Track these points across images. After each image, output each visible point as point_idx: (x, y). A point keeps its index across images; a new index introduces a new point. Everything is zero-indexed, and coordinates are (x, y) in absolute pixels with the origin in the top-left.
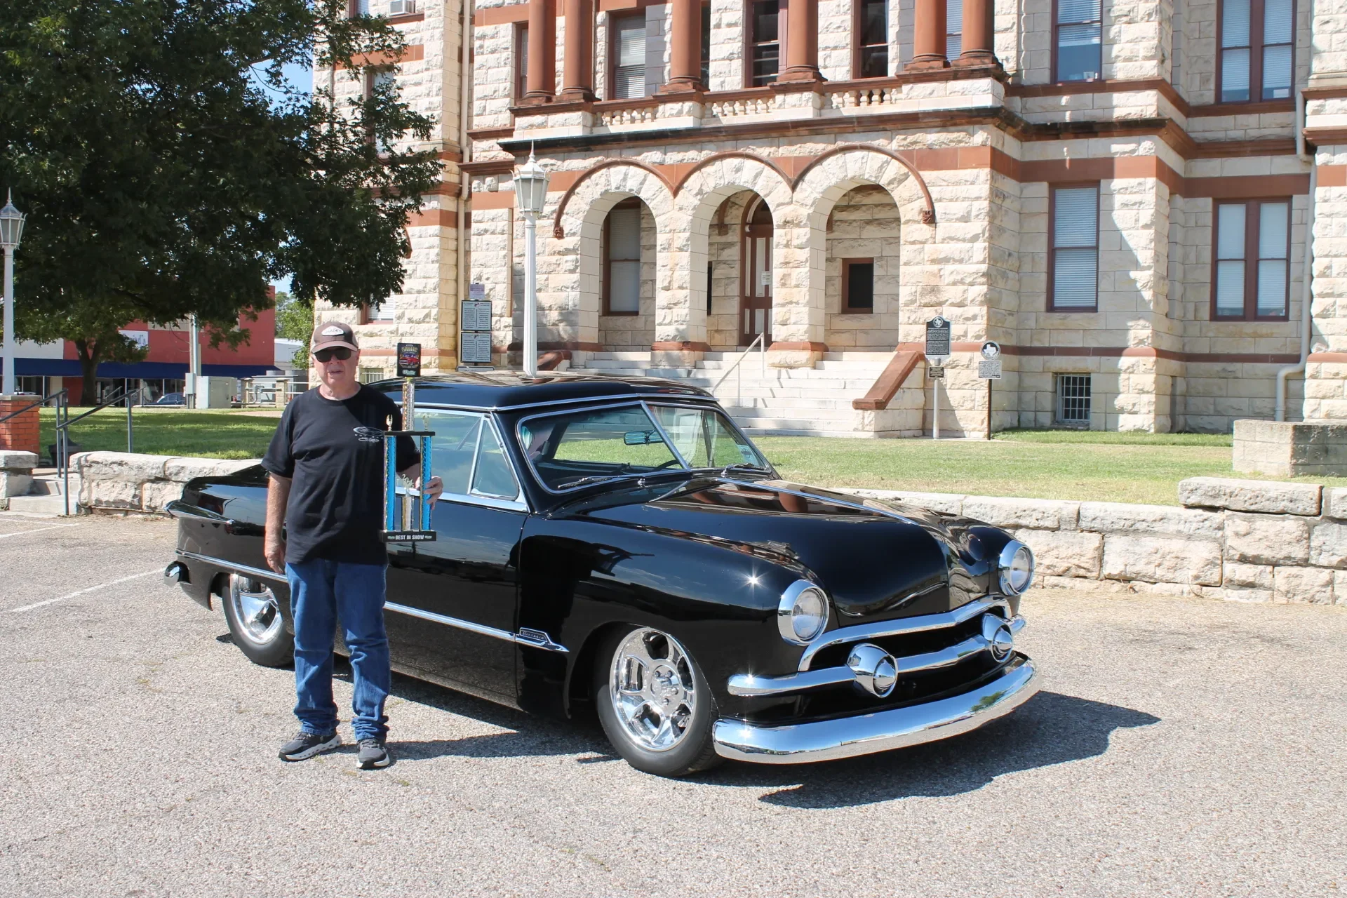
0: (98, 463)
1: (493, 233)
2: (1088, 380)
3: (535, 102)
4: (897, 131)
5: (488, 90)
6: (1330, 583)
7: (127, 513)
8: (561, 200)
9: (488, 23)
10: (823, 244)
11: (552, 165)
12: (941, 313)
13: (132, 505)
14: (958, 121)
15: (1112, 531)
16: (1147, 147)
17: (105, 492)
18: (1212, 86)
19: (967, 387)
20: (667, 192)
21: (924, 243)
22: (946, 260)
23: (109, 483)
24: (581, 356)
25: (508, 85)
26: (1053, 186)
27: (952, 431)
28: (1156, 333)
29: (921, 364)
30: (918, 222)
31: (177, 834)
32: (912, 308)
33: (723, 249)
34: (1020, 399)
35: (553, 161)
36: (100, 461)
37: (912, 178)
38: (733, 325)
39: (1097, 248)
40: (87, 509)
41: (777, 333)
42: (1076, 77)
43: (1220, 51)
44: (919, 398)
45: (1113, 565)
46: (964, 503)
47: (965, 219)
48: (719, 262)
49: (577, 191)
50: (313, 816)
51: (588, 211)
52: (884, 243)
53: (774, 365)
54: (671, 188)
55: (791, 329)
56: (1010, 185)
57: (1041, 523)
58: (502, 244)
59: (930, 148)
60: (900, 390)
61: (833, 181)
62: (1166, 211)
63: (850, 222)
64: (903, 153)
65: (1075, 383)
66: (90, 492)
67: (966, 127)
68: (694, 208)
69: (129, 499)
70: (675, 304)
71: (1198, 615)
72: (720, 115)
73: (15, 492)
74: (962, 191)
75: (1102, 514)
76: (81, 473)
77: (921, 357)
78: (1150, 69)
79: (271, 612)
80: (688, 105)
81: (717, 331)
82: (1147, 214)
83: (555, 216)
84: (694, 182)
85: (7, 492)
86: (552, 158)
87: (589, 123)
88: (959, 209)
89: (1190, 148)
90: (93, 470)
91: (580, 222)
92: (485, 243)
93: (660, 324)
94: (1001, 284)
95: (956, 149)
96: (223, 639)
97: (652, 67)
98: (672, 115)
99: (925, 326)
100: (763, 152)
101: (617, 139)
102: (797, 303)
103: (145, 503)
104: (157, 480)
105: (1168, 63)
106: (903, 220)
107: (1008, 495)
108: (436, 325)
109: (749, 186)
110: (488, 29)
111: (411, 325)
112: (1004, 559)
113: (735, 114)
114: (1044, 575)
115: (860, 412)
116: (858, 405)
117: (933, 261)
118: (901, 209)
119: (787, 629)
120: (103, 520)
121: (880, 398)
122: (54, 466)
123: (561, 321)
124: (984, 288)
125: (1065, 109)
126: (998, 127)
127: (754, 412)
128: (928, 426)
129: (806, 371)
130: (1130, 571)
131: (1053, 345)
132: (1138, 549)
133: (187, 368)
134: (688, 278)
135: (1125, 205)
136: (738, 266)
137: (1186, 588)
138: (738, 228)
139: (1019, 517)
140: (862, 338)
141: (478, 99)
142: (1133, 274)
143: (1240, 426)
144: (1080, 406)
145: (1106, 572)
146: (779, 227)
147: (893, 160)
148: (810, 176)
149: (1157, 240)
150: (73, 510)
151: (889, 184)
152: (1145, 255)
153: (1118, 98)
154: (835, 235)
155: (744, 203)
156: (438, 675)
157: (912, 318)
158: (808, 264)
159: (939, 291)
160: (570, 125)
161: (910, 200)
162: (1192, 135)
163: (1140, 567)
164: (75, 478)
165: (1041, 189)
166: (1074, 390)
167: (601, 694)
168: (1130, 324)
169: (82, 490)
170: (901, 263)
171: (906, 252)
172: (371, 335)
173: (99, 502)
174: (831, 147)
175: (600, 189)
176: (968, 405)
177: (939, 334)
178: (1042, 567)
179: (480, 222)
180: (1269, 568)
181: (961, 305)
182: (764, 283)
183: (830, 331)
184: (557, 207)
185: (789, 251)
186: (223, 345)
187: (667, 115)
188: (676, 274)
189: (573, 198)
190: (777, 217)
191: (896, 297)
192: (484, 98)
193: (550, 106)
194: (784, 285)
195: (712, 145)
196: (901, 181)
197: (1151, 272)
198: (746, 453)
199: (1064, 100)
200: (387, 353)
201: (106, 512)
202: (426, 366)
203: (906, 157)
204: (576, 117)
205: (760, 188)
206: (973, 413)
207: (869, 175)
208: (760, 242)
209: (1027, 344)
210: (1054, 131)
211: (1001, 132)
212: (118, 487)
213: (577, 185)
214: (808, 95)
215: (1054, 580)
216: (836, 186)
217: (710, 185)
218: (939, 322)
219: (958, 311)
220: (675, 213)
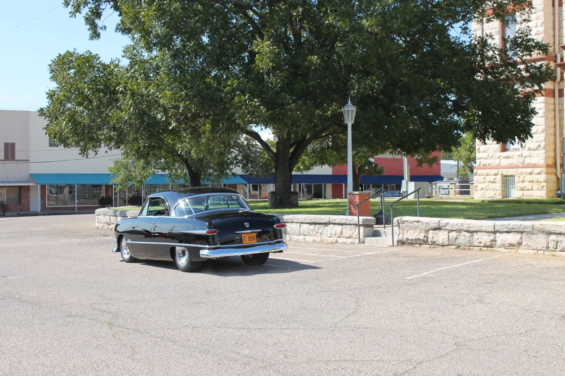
0: (407, 221)
7: (421, 244)
13: (423, 241)
17: (411, 235)
23: (412, 231)
36: (408, 220)
40: (402, 243)
66: (403, 235)
69: (422, 238)
73: (367, 235)
76: (399, 226)
85: (363, 235)
90: (404, 225)
103: (429, 240)
104: (436, 229)
108: (544, 151)
111: (530, 151)
120: (409, 248)
150: (395, 243)
164: (396, 229)
169: (400, 234)
172: (508, 158)
173: (407, 239)
200: (517, 167)
201: (411, 244)
202: (539, 174)
212: (417, 232)
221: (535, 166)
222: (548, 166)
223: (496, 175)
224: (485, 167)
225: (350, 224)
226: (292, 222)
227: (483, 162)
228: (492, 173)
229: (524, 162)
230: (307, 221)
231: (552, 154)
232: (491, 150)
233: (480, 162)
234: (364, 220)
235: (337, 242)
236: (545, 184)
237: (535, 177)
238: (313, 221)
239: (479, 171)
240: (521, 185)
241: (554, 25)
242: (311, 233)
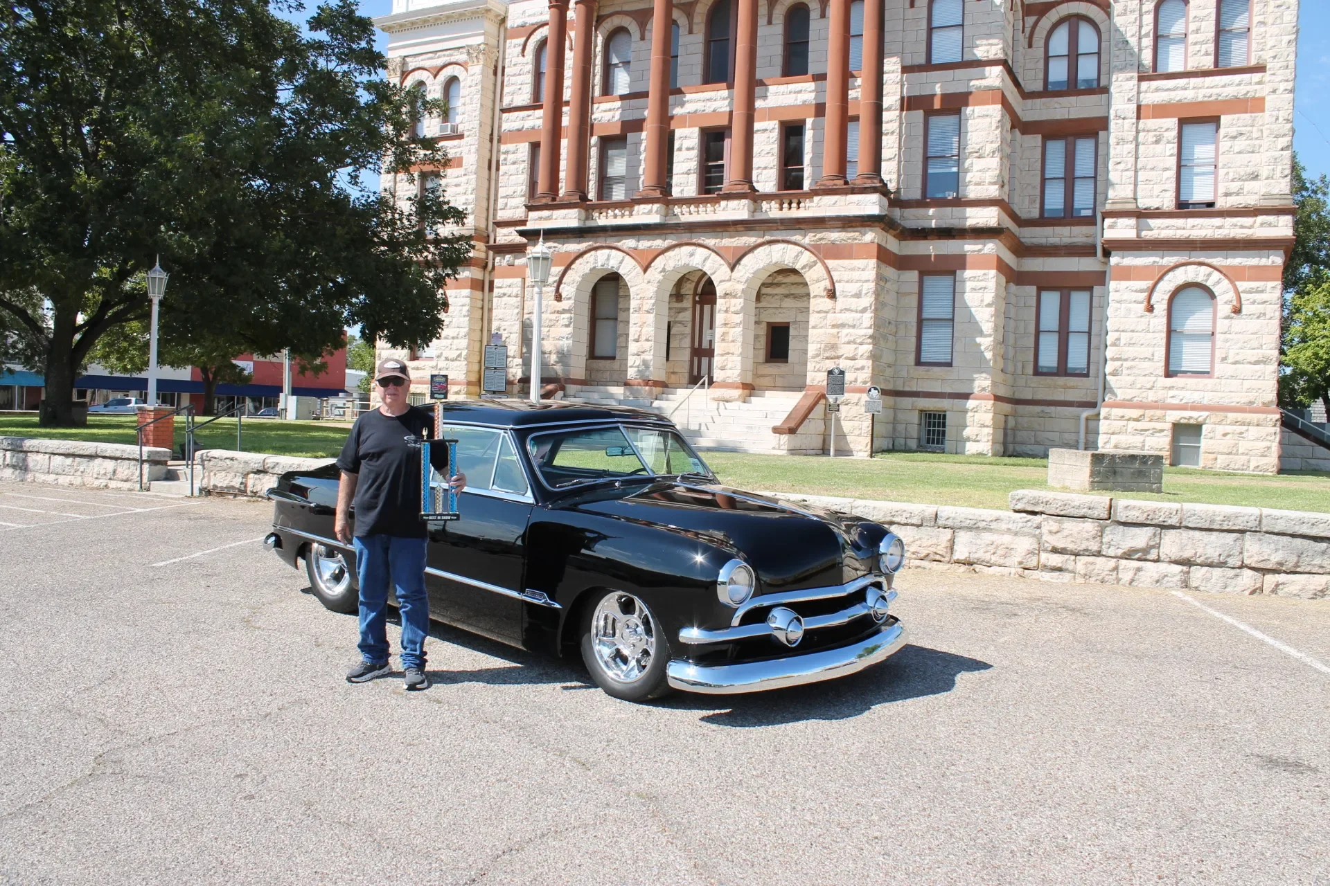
0: (216, 458)
1: (510, 296)
2: (945, 416)
3: (544, 201)
4: (809, 230)
5: (510, 191)
6: (1116, 569)
7: (235, 496)
8: (560, 273)
9: (511, 142)
10: (753, 312)
11: (555, 247)
12: (839, 364)
13: (240, 490)
14: (854, 224)
15: (960, 528)
16: (990, 247)
17: (221, 480)
18: (1038, 206)
19: (856, 419)
20: (639, 270)
22: (843, 326)
23: (223, 474)
24: (572, 388)
25: (524, 187)
26: (922, 274)
27: (843, 451)
28: (994, 383)
29: (823, 401)
30: (823, 297)
31: (271, 734)
32: (817, 359)
33: (679, 313)
34: (894, 429)
35: (556, 245)
36: (217, 456)
37: (819, 264)
38: (684, 369)
39: (953, 320)
40: (207, 492)
41: (718, 375)
42: (940, 195)
43: (1044, 180)
44: (820, 427)
45: (961, 553)
46: (853, 505)
47: (858, 295)
48: (676, 322)
49: (573, 266)
50: (371, 724)
51: (581, 282)
52: (798, 311)
53: (714, 399)
54: (641, 266)
55: (728, 373)
56: (890, 272)
57: (909, 521)
58: (516, 305)
59: (833, 243)
60: (807, 421)
61: (762, 265)
62: (1004, 294)
63: (773, 296)
64: (812, 246)
65: (935, 418)
66: (209, 479)
67: (859, 229)
68: (659, 282)
69: (238, 486)
70: (643, 352)
71: (1020, 591)
72: (679, 214)
73: (156, 478)
74: (856, 275)
75: (953, 515)
76: (203, 465)
77: (823, 396)
78: (993, 192)
79: (342, 572)
80: (656, 206)
81: (673, 373)
82: (989, 297)
83: (555, 284)
84: (659, 263)
85: (149, 478)
86: (556, 242)
87: (583, 216)
88: (853, 288)
89: (1021, 250)
90: (211, 463)
91: (574, 289)
92: (503, 303)
93: (631, 367)
94: (882, 343)
95: (852, 244)
96: (305, 591)
97: (630, 178)
98: (644, 213)
99: (826, 374)
100: (711, 242)
101: (604, 230)
102: (733, 354)
103: (249, 489)
104: (258, 472)
105: (1006, 187)
106: (812, 295)
107: (885, 500)
108: (466, 362)
109: (700, 267)
110: (511, 147)
111: (447, 362)
112: (883, 547)
113: (690, 213)
114: (910, 559)
115: (777, 435)
116: (776, 430)
117: (834, 326)
118: (811, 288)
119: (724, 595)
120: (218, 500)
121: (792, 425)
122: (184, 459)
123: (557, 362)
124: (870, 347)
125: (931, 218)
126: (883, 229)
127: (698, 434)
128: (826, 447)
129: (738, 404)
130: (973, 557)
131: (919, 390)
132: (978, 541)
133: (281, 390)
134: (652, 333)
135: (974, 289)
136: (690, 325)
137: (1013, 571)
138: (690, 298)
139: (893, 516)
140: (779, 382)
141: (502, 197)
142: (978, 340)
143: (1054, 453)
144: (938, 435)
145: (956, 556)
146: (721, 297)
147: (806, 251)
148: (744, 261)
149: (996, 315)
150: (196, 492)
151: (802, 268)
152: (987, 327)
153: (970, 211)
154: (762, 304)
155: (696, 279)
156: (464, 622)
157: (817, 367)
158: (741, 326)
159: (837, 348)
160: (568, 218)
161: (818, 281)
162: (1023, 240)
163: (980, 555)
164: (198, 468)
165: (913, 275)
166: (934, 423)
167: (584, 639)
168: (975, 376)
169: (203, 477)
170: (810, 327)
171: (813, 319)
172: (417, 369)
173: (215, 487)
174: (760, 240)
175: (591, 266)
176: (857, 432)
177: (836, 380)
178: (911, 553)
179: (501, 287)
180: (1073, 557)
181: (853, 359)
182: (709, 338)
183: (756, 375)
184: (557, 278)
185: (729, 315)
186: (309, 374)
187: (641, 213)
188: (645, 330)
189: (570, 272)
190: (720, 290)
191: (805, 351)
192: (506, 197)
193: (555, 205)
194: (723, 340)
195: (672, 236)
196: (811, 267)
197: (992, 339)
198: (695, 464)
199: (931, 211)
201: (221, 494)
202: (458, 393)
203: (815, 249)
204: (574, 212)
205: (707, 269)
206: (860, 439)
207: (788, 262)
208: (707, 308)
209: (901, 389)
210: (924, 234)
211: (885, 234)
212: (230, 476)
213: (572, 262)
214: (744, 202)
215: (918, 563)
216: (764, 269)
217: (670, 266)
218: (836, 371)
219: (851, 363)
220: (644, 285)
221: (453, 382)
222: (469, 383)
225: (128, 459)
226: (38, 452)
230: (61, 451)
231: (476, 367)
234: (150, 453)
235: (106, 486)
238: (71, 451)
242: (67, 470)
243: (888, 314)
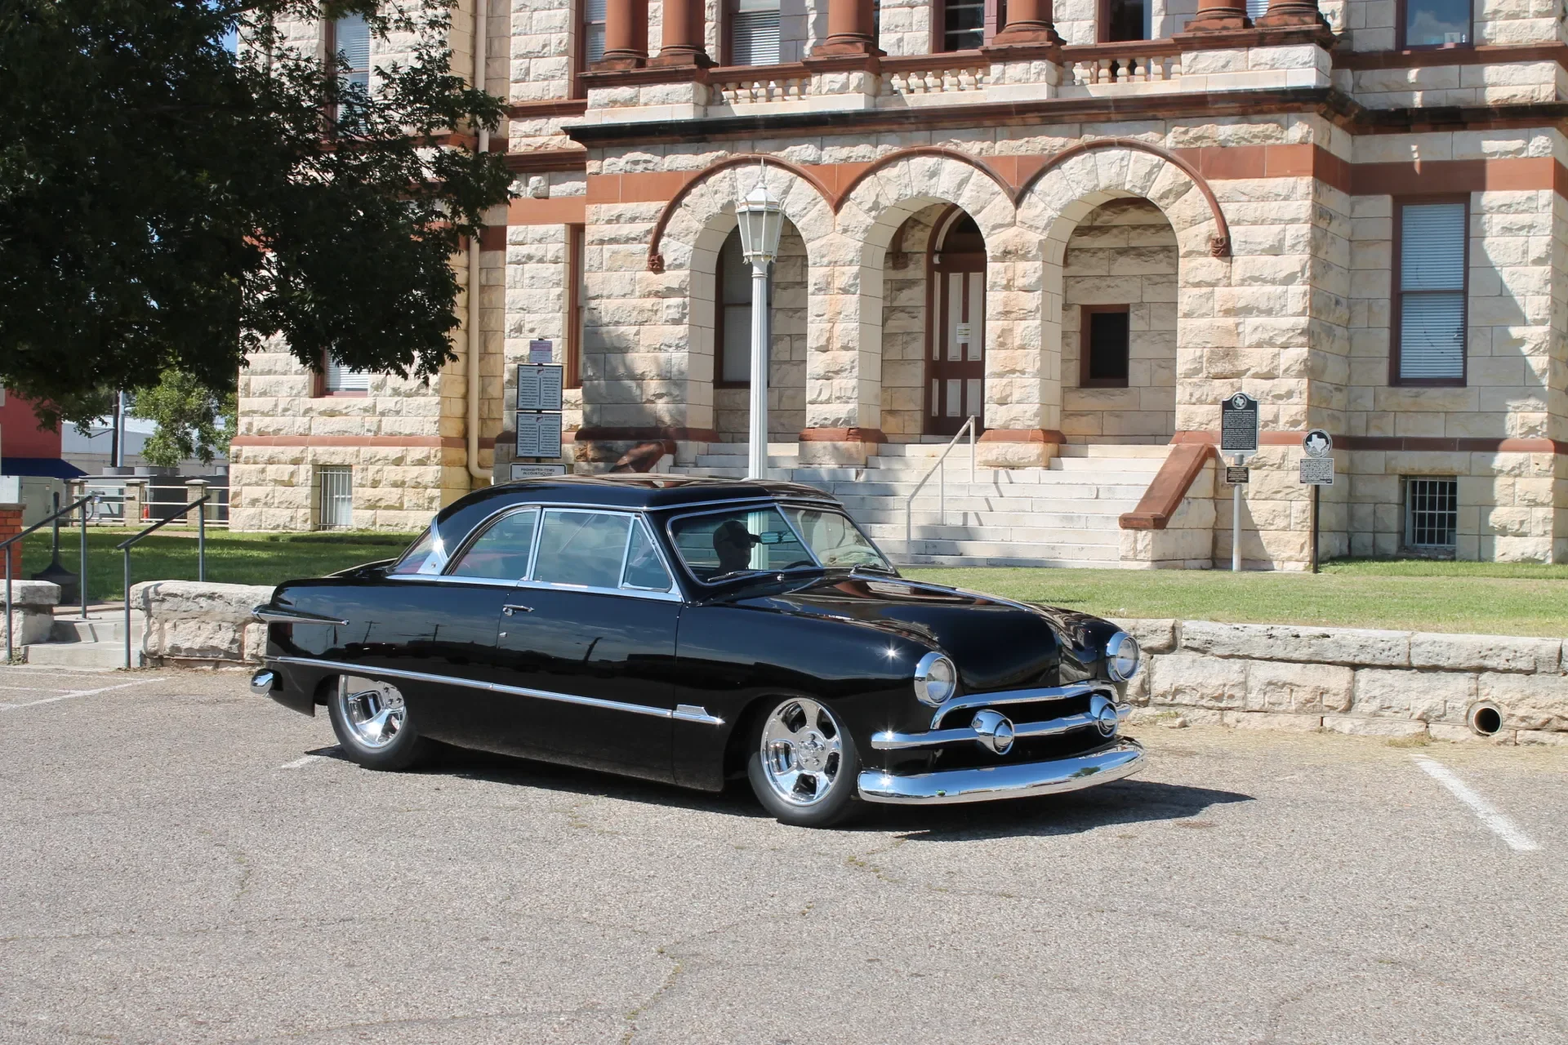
0: (175, 595)
1: (541, 261)
2: (1453, 487)
3: (620, 68)
4: (1175, 120)
5: (534, 44)
7: (217, 664)
8: (659, 215)
10: (1059, 285)
11: (646, 161)
12: (1240, 388)
13: (227, 653)
14: (1265, 107)
16: (1540, 144)
17: (189, 637)
19: (1279, 496)
20: (823, 205)
21: (1213, 285)
22: (1247, 311)
23: (193, 624)
24: (690, 449)
25: (566, 35)
26: (1399, 203)
27: (1256, 562)
28: (1553, 417)
29: (1210, 463)
30: (1205, 254)
32: (1196, 379)
33: (900, 290)
34: (1351, 516)
35: (648, 156)
36: (179, 592)
37: (1195, 189)
38: (912, 403)
39: (1465, 292)
40: (155, 660)
41: (994, 416)
42: (1430, 42)
44: (1210, 513)
46: (1412, 640)
47: (1276, 250)
48: (897, 309)
49: (686, 200)
51: (702, 233)
52: (1146, 283)
53: (989, 464)
54: (829, 199)
55: (1015, 410)
56: (1338, 200)
58: (556, 278)
59: (1223, 146)
60: (1184, 502)
61: (1078, 192)
63: (1094, 252)
64: (1181, 152)
65: (1433, 491)
66: (162, 636)
67: (1277, 116)
68: (866, 230)
69: (225, 646)
70: (837, 372)
72: (903, 91)
73: (34, 638)
74: (1272, 208)
76: (149, 610)
77: (1213, 453)
78: (1545, 30)
80: (856, 77)
81: (891, 412)
82: (1540, 244)
83: (650, 238)
84: (866, 191)
85: (23, 637)
86: (646, 151)
87: (703, 98)
88: (1265, 235)
90: (166, 606)
91: (689, 248)
92: (527, 275)
93: (812, 403)
94: (1326, 345)
95: (1263, 148)
97: (786, 15)
98: (831, 91)
99: (1219, 407)
100: (972, 148)
101: (747, 126)
102: (1023, 372)
103: (247, 652)
106: (1182, 252)
108: (437, 399)
109: (951, 199)
111: (397, 398)
113: (926, 89)
115: (1131, 532)
116: (1128, 522)
117: (1228, 312)
118: (1179, 236)
120: (187, 674)
121: (1159, 511)
123: (660, 396)
124: (1304, 352)
126: (1323, 116)
127: (964, 533)
128: (1223, 552)
129: (1036, 472)
131: (1400, 434)
134: (855, 334)
135: (1507, 230)
136: (922, 315)
138: (923, 260)
140: (1111, 425)
141: (517, 57)
142: (1516, 332)
144: (1441, 524)
146: (995, 259)
147: (1168, 163)
148: (1040, 186)
149: (1553, 280)
150: (135, 661)
151: (1161, 198)
152: (1535, 304)
153: (1491, 72)
154: (1074, 270)
155: (933, 220)
157: (1197, 395)
158: (1039, 315)
159: (1236, 356)
160: (673, 103)
161: (1193, 222)
164: (138, 616)
165: (1382, 205)
166: (1432, 500)
168: (1510, 404)
169: (150, 633)
170: (1180, 314)
171: (1186, 299)
172: (332, 413)
173: (176, 649)
174: (1074, 143)
175: (721, 200)
176: (1281, 522)
177: (1240, 419)
178: (1515, 719)
179: (521, 244)
181: (1269, 376)
182: (960, 340)
183: (1066, 414)
184: (653, 225)
185: (1013, 294)
187: (824, 90)
188: (839, 327)
189: (679, 212)
190: (993, 244)
191: (1170, 363)
192: (528, 55)
193: (644, 74)
194: (1002, 345)
195: (893, 137)
196: (1179, 195)
197: (1546, 328)
199: (1413, 74)
200: (358, 441)
201: (186, 663)
202: (421, 462)
203: (1184, 159)
204: (684, 90)
205: (966, 202)
206: (1288, 535)
207: (1131, 185)
208: (955, 279)
209: (1361, 433)
210: (1402, 120)
211: (1326, 123)
212: (207, 629)
213: (685, 192)
214: (1038, 65)
215: (1530, 735)
216: (1082, 200)
217: (890, 196)
218: (1240, 402)
219: (1266, 385)
220: (838, 238)
221: (410, 441)
222: (447, 442)
223: (296, 462)
224: (263, 438)
227: (259, 422)
228: (283, 458)
229: (379, 427)
231: (457, 408)
232: (285, 390)
233: (251, 424)
234: (26, 592)
236: (437, 492)
237: (411, 473)
239: (247, 451)
240: (369, 493)
241: (474, 47)
243: (1335, 284)
